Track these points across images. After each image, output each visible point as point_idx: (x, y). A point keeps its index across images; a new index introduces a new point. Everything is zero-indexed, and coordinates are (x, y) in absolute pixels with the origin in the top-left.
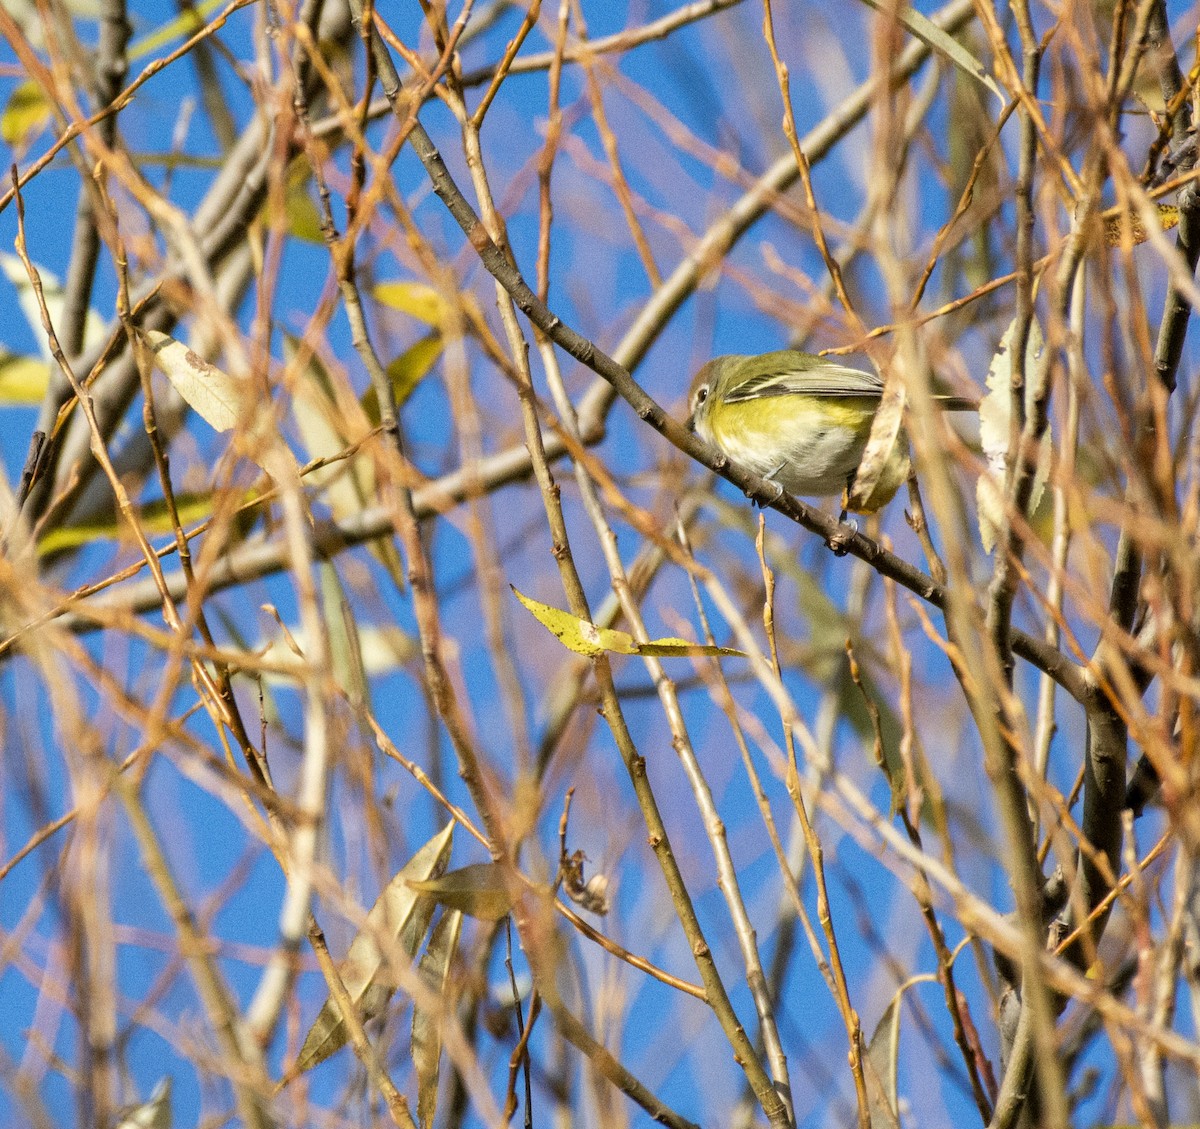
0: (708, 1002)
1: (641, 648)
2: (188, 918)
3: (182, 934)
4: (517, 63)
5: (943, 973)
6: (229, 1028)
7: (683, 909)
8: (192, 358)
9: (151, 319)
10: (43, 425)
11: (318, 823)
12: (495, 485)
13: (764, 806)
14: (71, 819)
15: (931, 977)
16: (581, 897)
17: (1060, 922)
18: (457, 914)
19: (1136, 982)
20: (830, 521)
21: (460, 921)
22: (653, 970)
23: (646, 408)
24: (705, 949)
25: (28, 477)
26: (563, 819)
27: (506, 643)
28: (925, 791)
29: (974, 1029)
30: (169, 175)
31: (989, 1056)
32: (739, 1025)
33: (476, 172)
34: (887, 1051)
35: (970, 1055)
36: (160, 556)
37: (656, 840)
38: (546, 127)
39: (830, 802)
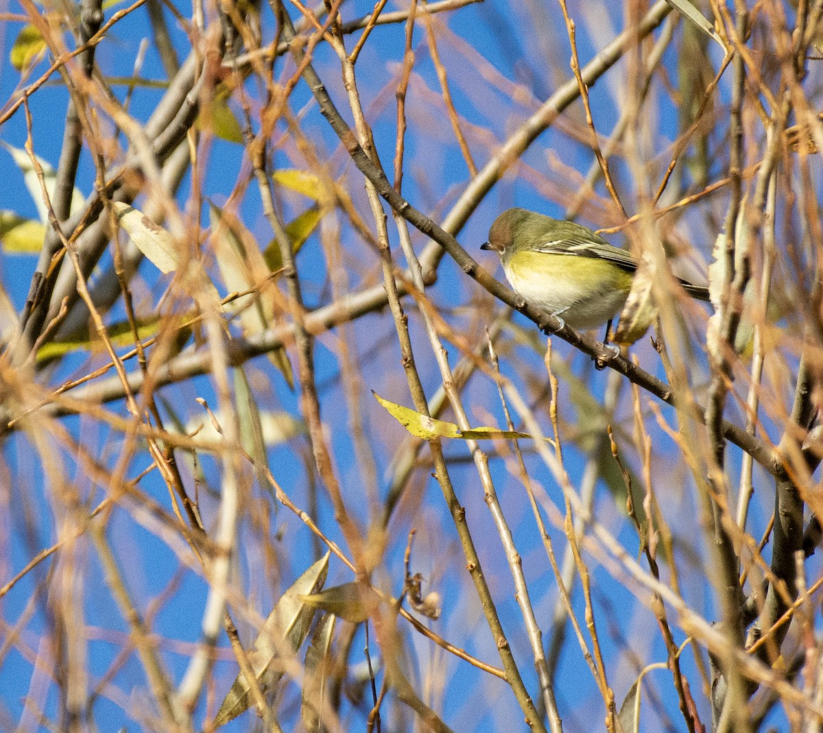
0: (507, 681)
1: (463, 433)
2: (138, 621)
3: (133, 633)
4: (382, 18)
5: (672, 663)
6: (166, 699)
7: (490, 615)
8: (146, 221)
9: (117, 194)
10: (41, 268)
11: (230, 554)
12: (358, 314)
13: (547, 543)
14: (56, 550)
15: (663, 665)
16: (420, 607)
17: (755, 627)
18: (332, 617)
19: (804, 671)
20: (597, 346)
21: (334, 622)
22: (468, 658)
23: (469, 266)
24: (505, 643)
25: (30, 304)
26: (407, 551)
27: (364, 430)
28: (660, 534)
29: (693, 702)
30: (130, 92)
31: (703, 722)
32: (528, 697)
33: (352, 94)
34: (631, 717)
35: (690, 721)
36: (124, 360)
37: (472, 566)
38: (395, 67)
39: (590, 544)
